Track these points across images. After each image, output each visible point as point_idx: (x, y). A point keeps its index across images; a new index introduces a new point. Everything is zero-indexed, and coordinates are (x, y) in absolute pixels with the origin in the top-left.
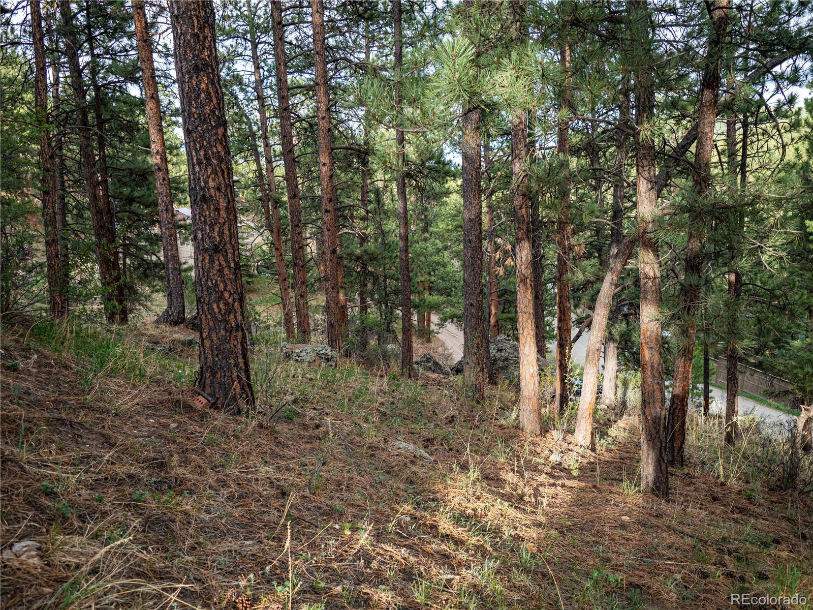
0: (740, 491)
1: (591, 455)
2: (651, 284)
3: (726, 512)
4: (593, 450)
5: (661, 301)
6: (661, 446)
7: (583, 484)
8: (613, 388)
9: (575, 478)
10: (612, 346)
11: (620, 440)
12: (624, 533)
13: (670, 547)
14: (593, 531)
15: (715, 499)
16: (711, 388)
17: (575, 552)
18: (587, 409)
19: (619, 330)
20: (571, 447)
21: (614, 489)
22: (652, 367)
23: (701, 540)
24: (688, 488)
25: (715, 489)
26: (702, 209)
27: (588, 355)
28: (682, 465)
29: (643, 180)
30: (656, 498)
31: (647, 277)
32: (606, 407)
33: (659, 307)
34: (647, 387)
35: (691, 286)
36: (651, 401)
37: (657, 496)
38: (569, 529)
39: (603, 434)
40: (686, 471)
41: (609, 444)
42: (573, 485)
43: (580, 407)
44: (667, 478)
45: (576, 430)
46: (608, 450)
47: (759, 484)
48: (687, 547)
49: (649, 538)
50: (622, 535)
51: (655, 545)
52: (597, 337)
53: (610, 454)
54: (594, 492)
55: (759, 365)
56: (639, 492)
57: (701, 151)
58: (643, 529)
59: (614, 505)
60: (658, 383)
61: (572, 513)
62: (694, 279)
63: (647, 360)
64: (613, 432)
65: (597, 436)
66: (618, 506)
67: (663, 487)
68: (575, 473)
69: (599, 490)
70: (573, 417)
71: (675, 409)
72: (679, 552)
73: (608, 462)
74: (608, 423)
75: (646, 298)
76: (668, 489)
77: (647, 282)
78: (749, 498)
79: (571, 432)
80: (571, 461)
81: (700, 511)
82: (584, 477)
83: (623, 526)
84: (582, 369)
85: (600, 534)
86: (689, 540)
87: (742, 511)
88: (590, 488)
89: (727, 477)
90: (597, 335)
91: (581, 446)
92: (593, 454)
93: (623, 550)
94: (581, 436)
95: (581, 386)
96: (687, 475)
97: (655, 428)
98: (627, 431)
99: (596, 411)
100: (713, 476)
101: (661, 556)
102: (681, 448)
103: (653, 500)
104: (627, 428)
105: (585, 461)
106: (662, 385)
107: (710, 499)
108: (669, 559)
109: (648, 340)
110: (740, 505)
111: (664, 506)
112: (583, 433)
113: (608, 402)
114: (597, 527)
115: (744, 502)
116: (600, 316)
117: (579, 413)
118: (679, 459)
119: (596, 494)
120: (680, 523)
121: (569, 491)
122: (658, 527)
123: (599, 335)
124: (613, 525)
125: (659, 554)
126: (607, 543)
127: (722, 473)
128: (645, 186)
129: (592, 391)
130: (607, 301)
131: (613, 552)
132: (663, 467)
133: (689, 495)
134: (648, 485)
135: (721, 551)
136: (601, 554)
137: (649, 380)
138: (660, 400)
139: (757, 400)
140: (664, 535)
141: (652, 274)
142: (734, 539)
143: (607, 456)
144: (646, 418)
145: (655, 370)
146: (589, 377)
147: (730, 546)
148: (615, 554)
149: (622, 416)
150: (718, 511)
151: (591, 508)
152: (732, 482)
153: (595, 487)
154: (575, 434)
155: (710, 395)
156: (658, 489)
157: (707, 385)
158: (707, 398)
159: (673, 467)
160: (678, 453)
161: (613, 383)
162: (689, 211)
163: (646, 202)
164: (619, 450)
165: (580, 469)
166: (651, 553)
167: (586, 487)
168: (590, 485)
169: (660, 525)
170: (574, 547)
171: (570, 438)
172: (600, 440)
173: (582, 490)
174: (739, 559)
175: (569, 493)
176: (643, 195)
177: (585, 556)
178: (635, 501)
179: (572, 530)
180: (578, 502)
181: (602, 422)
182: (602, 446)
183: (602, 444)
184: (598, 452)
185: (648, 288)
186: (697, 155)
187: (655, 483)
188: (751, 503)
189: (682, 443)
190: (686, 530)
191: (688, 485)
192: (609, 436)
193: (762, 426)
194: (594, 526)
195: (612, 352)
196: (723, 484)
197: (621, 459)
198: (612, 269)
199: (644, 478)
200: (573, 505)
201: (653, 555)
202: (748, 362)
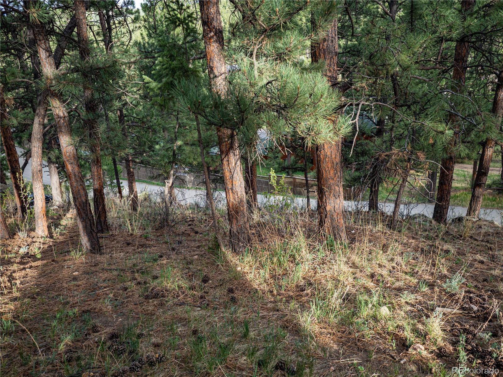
0: (141, 236)
1: (50, 241)
2: (63, 121)
3: (134, 250)
4: (51, 237)
5: (71, 132)
6: (91, 223)
7: (45, 262)
8: (60, 194)
9: (39, 259)
10: (53, 166)
11: (69, 226)
12: (76, 283)
13: (104, 281)
14: (55, 289)
15: (128, 244)
16: (121, 181)
17: (44, 307)
18: (40, 212)
19: (54, 155)
20: (34, 240)
21: (66, 258)
22: (75, 175)
23: (122, 270)
24: (113, 243)
25: (128, 238)
26: (85, 70)
27: (33, 176)
28: (108, 230)
29: (42, 50)
30: (94, 255)
31: (59, 117)
32: (57, 207)
33: (71, 136)
34: (74, 189)
35: (89, 120)
36: (79, 196)
37: (94, 253)
38: (38, 294)
39: (57, 225)
40: (111, 233)
41: (62, 231)
42: (38, 265)
43: (36, 212)
44: (98, 240)
45: (36, 227)
46: (61, 234)
47: (150, 229)
48: (114, 277)
49: (91, 280)
50: (75, 284)
51: (95, 283)
52: (37, 162)
53: (63, 237)
54: (53, 264)
55: (142, 162)
56: (83, 254)
57: (81, 31)
58: (87, 276)
59: (67, 268)
60: (81, 185)
61: (39, 283)
62: (91, 116)
63: (71, 171)
64: (64, 222)
65: (52, 227)
66: (70, 268)
67: (97, 247)
68: (39, 256)
69: (57, 262)
70: (32, 220)
71: (97, 198)
72: (110, 282)
73: (62, 242)
74: (60, 218)
75: (61, 131)
76: (100, 247)
77: (60, 121)
78: (146, 238)
79: (33, 230)
80: (35, 250)
81: (120, 254)
82: (46, 256)
83: (75, 279)
84: (32, 185)
85: (61, 289)
86: (115, 273)
87: (142, 246)
88: (50, 262)
89: (133, 230)
90: (37, 160)
91: (42, 237)
92: (52, 240)
93: (76, 293)
94: (40, 231)
95: (33, 197)
96: (111, 235)
97: (85, 213)
98: (73, 219)
99: (47, 212)
100: (126, 232)
101: (100, 288)
102: (105, 221)
103: (92, 257)
104: (73, 217)
105: (46, 246)
106: (84, 186)
107: (125, 245)
108: (105, 288)
109: (68, 159)
110: (142, 243)
111: (98, 258)
112: (41, 228)
113: (57, 203)
114: (58, 285)
115: (143, 241)
116: (36, 147)
117: (36, 216)
118: (105, 227)
119: (55, 264)
120: (110, 264)
121: (36, 269)
122: (97, 271)
123: (39, 160)
124: (69, 280)
125: (98, 287)
126: (65, 293)
127: (130, 228)
128: (44, 54)
129: (42, 199)
130: (39, 137)
131: (70, 297)
132: (94, 235)
133: (114, 247)
134: (87, 249)
135: (133, 272)
136: (62, 301)
137: (75, 184)
138: (84, 195)
139: (147, 183)
140: (101, 275)
141: (62, 115)
142: (140, 263)
143: (61, 238)
144: (78, 208)
145: (77, 177)
146: (37, 190)
147: (138, 268)
148: (71, 298)
149: (69, 210)
150: (130, 250)
151: (52, 275)
152: (137, 232)
153: (53, 261)
154: (36, 231)
155: (121, 185)
156: (94, 249)
157: (118, 180)
158: (119, 188)
159: (103, 233)
160: (104, 224)
161: (59, 190)
162: (77, 71)
163: (47, 65)
164: (70, 232)
165: (42, 253)
166: (94, 288)
167: (47, 263)
168: (50, 261)
169: (98, 270)
170: (43, 304)
171: (33, 234)
172: (55, 230)
173: (45, 265)
174: (143, 273)
175: (36, 271)
176: (44, 60)
177: (51, 307)
178: (80, 261)
179: (40, 294)
180: (43, 274)
181: (55, 217)
182: (57, 233)
183: (56, 233)
184: (54, 238)
185: (61, 125)
186: (79, 34)
187: (91, 246)
188: (147, 240)
189: (106, 217)
190: (113, 267)
191: (113, 241)
192: (62, 225)
193: (151, 197)
194: (55, 286)
195: (53, 171)
196: (132, 235)
197: (71, 237)
198: (37, 114)
199: (84, 245)
200: (40, 278)
201: (95, 289)
202: (135, 162)
